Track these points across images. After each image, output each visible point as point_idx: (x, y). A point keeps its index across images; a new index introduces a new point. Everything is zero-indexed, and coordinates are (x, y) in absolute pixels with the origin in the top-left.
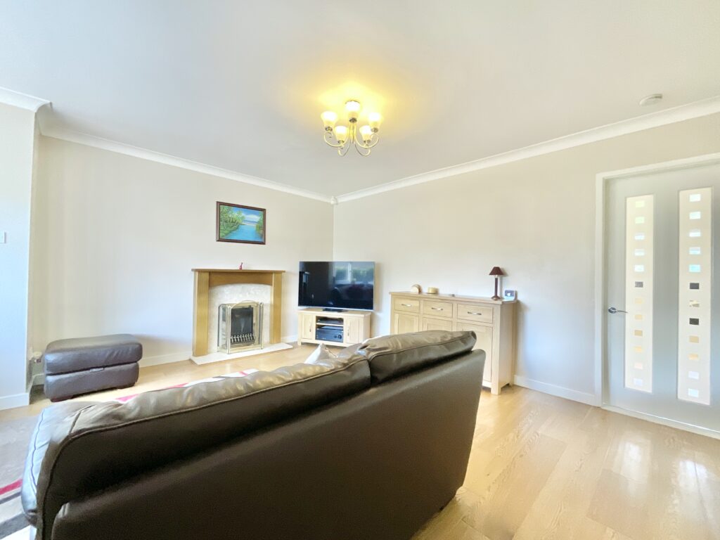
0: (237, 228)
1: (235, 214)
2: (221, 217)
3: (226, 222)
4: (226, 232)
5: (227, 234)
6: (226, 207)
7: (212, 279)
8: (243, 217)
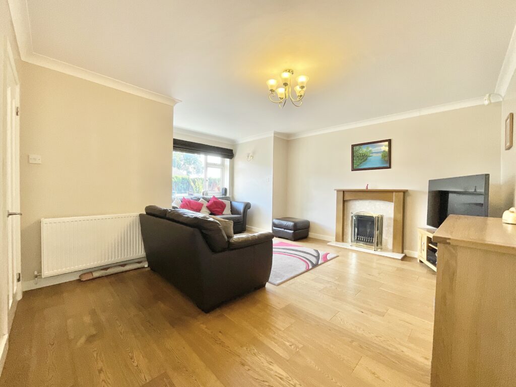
0: (366, 159)
1: (364, 150)
2: (354, 154)
3: (358, 157)
4: (358, 164)
5: (358, 165)
6: (358, 147)
7: (346, 197)
8: (370, 151)
